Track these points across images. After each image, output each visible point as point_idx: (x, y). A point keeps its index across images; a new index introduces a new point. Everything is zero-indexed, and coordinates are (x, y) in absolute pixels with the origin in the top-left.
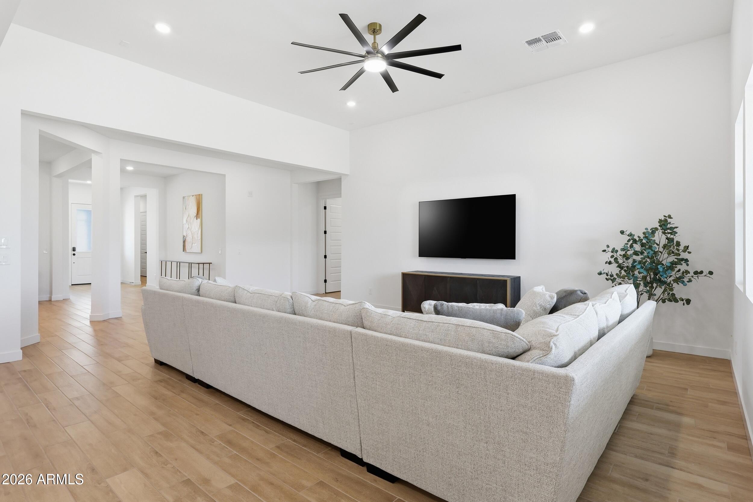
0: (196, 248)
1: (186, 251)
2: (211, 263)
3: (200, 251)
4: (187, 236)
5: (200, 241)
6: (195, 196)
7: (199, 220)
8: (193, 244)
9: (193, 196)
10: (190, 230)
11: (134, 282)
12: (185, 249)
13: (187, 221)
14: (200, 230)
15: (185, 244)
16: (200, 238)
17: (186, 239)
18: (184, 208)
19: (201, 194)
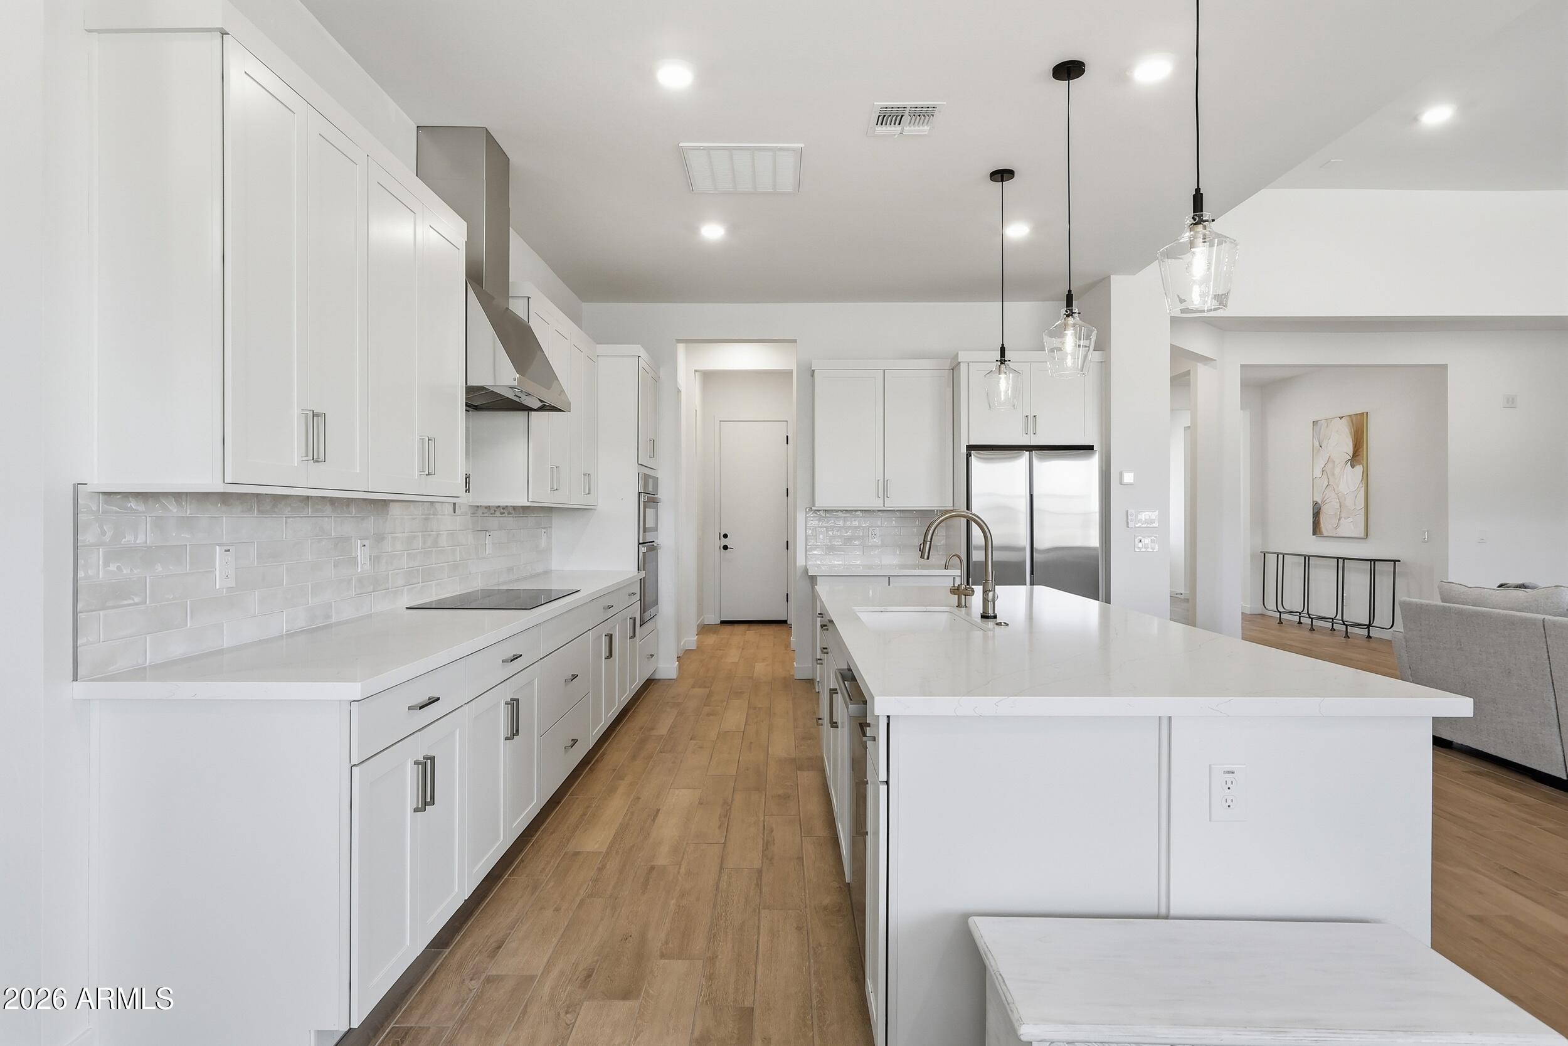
0: (1352, 526)
1: (1321, 533)
2: (1399, 561)
3: (1362, 535)
4: (1323, 502)
5: (1363, 512)
6: (1348, 418)
7: (1359, 469)
8: (1342, 519)
9: (1341, 418)
10: (1334, 490)
11: (1183, 592)
12: (1318, 530)
13: (1323, 471)
14: (1363, 488)
15: (1319, 518)
16: (1363, 505)
17: (1322, 508)
18: (1317, 444)
19: (1364, 411)
